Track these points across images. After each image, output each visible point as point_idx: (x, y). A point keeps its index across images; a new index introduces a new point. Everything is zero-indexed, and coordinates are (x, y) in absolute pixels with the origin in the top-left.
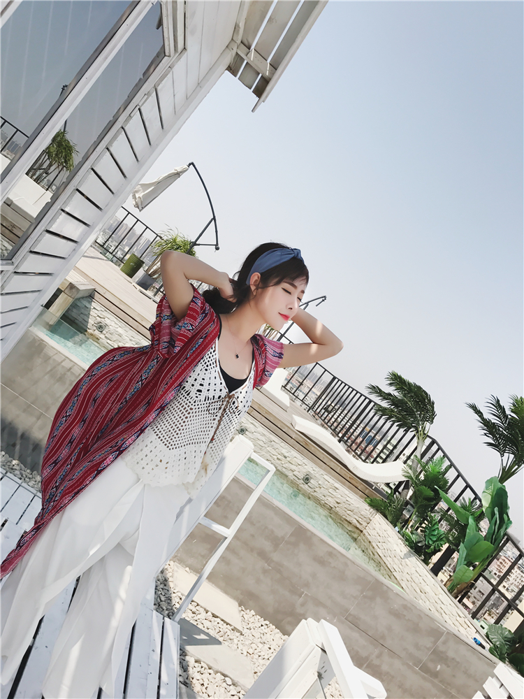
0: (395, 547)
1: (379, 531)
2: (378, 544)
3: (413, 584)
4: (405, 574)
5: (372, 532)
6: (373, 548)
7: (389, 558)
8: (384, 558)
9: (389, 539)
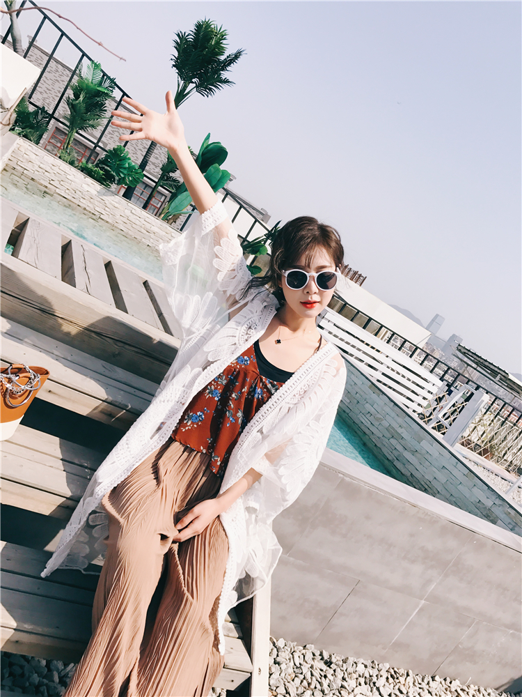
0: (86, 188)
1: (41, 165)
2: (52, 182)
3: (134, 226)
4: (118, 217)
5: (28, 166)
6: (46, 187)
7: (82, 200)
8: (73, 200)
9: (68, 177)
